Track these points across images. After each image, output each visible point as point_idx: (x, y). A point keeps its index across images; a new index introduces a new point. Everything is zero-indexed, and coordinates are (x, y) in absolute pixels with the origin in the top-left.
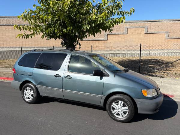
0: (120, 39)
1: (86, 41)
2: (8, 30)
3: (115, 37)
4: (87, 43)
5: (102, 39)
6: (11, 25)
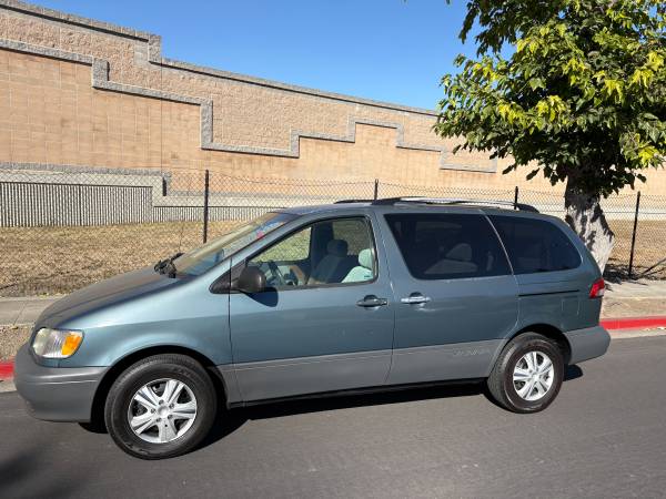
1: (228, 154)
4: (230, 160)
5: (283, 151)
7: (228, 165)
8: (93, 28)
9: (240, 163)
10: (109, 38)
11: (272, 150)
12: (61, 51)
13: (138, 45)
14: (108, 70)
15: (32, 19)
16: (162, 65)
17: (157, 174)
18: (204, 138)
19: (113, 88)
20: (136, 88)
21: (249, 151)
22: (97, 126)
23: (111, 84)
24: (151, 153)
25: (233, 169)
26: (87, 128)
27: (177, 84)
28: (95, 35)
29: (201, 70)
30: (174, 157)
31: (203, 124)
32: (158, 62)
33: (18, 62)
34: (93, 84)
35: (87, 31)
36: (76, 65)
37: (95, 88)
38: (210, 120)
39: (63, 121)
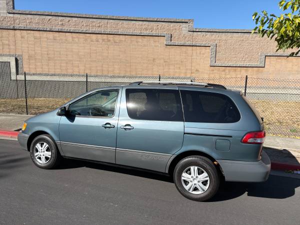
0: (290, 65)
2: (77, 41)
3: (279, 60)
4: (224, 71)
6: (84, 31)
7: (223, 73)
8: (166, 22)
9: (229, 72)
10: (172, 24)
11: (248, 64)
12: (154, 33)
13: (184, 25)
14: (171, 37)
15: (145, 23)
16: (193, 31)
17: (189, 78)
18: (211, 61)
19: (173, 44)
20: (182, 43)
21: (234, 65)
22: (166, 60)
23: (172, 43)
24: (187, 69)
25: (225, 74)
26: (162, 61)
27: (200, 38)
28: (167, 24)
29: (212, 31)
30: (197, 70)
31: (211, 55)
32: (192, 30)
33: (140, 39)
34: (165, 44)
35: (164, 23)
36: (159, 37)
37: (166, 45)
38: (215, 52)
39: (154, 59)
